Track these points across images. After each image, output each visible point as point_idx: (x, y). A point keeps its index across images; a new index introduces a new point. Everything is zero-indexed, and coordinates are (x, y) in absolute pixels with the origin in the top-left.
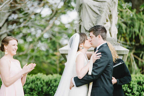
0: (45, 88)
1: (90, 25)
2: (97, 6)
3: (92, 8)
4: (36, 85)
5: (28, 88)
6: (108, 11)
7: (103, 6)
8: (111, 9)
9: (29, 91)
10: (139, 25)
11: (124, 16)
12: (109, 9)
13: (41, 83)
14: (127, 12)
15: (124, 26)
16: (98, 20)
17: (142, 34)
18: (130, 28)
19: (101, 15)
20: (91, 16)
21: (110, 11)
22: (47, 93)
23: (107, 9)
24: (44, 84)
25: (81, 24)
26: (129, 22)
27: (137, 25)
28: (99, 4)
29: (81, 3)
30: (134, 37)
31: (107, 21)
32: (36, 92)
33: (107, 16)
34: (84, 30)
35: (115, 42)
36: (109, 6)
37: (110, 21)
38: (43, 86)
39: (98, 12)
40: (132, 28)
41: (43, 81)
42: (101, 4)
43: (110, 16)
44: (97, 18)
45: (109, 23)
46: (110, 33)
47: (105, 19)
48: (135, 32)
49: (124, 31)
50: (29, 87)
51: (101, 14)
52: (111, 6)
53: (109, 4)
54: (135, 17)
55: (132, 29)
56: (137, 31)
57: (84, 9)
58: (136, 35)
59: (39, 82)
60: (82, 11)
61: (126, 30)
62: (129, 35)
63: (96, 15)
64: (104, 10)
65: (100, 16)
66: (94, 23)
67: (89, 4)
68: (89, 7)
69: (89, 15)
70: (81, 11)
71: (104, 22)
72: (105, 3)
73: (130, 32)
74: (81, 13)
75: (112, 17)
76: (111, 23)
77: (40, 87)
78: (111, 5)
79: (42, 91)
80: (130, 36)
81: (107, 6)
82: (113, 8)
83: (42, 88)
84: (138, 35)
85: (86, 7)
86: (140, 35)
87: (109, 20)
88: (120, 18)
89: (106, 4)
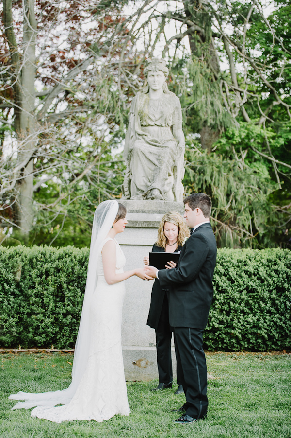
0: (77, 268)
1: (144, 182)
2: (156, 153)
3: (147, 156)
4: (65, 264)
5: (53, 268)
6: (171, 161)
7: (164, 154)
8: (176, 158)
9: (54, 272)
10: (211, 170)
11: (192, 158)
12: (173, 158)
13: (72, 260)
14: (195, 152)
15: (191, 172)
16: (156, 174)
17: (214, 184)
18: (200, 174)
19: (161, 167)
20: (146, 168)
21: (174, 161)
22: (80, 275)
23: (170, 158)
24: (76, 262)
25: (131, 177)
26: (199, 166)
27: (208, 171)
28: (158, 151)
29: (131, 148)
30: (204, 188)
31: (170, 175)
32: (65, 274)
33: (170, 168)
34: (135, 187)
35: (180, 209)
36: (172, 153)
37: (174, 174)
38: (75, 265)
39: (156, 163)
40: (202, 174)
41: (75, 257)
42: (161, 151)
43: (174, 168)
44: (155, 172)
45: (172, 178)
46: (174, 193)
47: (167, 173)
48: (206, 181)
49: (192, 180)
50: (54, 266)
51: (161, 165)
52: (175, 154)
53: (173, 151)
54: (206, 160)
55: (203, 177)
56: (208, 179)
57: (135, 156)
58: (208, 184)
59: (68, 260)
60: (132, 159)
61: (194, 177)
62: (198, 184)
63: (153, 167)
64: (165, 160)
65: (159, 168)
66: (150, 178)
67: (142, 149)
68: (143, 155)
69: (142, 166)
70: (130, 160)
71: (165, 177)
72: (167, 148)
73: (200, 180)
74: (131, 162)
75: (176, 170)
76: (175, 179)
77: (70, 266)
78: (176, 152)
79: (73, 273)
80: (200, 187)
81: (170, 153)
82: (179, 156)
83: (73, 268)
84: (210, 185)
85: (138, 155)
86: (212, 184)
87: (172, 174)
88: (187, 161)
89: (168, 150)
